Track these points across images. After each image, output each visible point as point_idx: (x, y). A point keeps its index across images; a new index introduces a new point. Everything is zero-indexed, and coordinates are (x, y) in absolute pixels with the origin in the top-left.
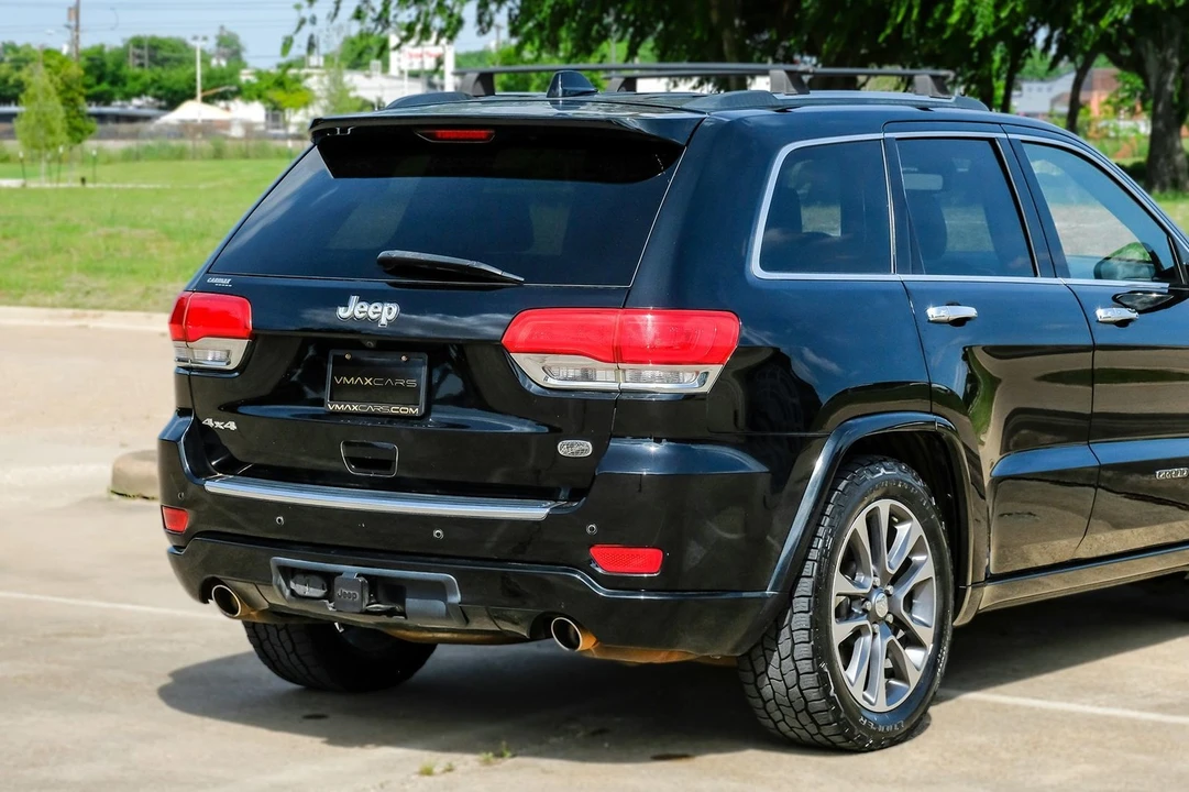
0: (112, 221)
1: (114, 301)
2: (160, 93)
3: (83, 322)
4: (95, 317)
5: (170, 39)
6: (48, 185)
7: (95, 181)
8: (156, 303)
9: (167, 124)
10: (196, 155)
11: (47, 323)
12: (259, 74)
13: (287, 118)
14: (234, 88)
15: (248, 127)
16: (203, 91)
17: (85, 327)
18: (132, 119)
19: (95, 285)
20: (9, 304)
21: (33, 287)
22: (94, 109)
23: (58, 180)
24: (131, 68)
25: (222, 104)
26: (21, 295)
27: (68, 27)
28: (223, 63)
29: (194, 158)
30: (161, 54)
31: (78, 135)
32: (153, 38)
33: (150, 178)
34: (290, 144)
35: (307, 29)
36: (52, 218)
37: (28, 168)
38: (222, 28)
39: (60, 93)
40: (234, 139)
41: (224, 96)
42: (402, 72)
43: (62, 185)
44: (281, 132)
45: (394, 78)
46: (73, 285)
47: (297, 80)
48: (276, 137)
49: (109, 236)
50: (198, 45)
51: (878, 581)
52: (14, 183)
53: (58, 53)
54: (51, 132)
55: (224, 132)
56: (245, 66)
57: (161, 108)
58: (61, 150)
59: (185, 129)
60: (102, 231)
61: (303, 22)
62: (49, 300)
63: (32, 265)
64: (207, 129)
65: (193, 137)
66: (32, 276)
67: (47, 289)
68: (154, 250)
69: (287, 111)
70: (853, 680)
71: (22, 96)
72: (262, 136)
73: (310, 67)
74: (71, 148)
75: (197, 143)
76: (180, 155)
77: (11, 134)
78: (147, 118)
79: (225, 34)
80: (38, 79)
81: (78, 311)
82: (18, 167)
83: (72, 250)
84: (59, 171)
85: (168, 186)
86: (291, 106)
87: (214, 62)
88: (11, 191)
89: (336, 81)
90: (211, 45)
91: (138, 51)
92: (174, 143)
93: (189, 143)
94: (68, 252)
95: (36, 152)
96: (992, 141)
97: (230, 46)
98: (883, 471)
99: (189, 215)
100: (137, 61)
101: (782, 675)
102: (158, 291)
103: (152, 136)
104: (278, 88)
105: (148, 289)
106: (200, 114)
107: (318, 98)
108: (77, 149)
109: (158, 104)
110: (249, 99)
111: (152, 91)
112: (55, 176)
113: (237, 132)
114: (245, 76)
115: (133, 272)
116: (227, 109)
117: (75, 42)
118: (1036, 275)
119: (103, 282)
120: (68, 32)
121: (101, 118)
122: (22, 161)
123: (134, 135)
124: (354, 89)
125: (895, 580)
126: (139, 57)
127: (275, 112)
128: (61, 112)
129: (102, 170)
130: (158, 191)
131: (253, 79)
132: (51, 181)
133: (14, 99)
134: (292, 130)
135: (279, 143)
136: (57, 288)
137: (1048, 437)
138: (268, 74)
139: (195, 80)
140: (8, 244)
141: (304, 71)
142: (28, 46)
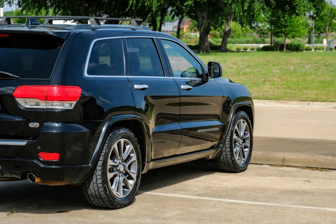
51: (121, 161)
70: (114, 189)
96: (152, 39)
98: (122, 131)
101: (94, 188)
118: (165, 76)
125: (126, 161)
137: (169, 121)
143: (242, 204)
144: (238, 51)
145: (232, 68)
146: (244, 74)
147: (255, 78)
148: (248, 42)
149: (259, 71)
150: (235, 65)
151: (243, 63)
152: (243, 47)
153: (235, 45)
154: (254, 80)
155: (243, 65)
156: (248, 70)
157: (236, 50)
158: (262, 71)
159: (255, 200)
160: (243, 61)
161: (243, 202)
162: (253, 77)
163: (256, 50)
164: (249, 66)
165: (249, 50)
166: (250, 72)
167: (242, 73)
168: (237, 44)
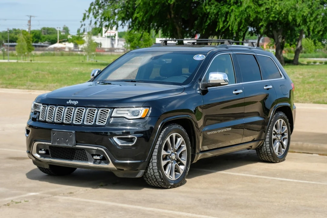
0: (37, 70)
1: (38, 88)
2: (49, 41)
3: (30, 93)
4: (33, 91)
5: (52, 28)
6: (23, 62)
7: (34, 61)
8: (47, 89)
9: (51, 48)
10: (57, 55)
11: (22, 93)
12: (73, 36)
13: (79, 46)
14: (66, 40)
15: (70, 49)
16: (59, 40)
17: (31, 94)
18: (42, 46)
19: (33, 84)
20: (13, 88)
21: (19, 85)
22: (34, 44)
23: (25, 60)
24: (42, 35)
25: (64, 43)
26: (16, 87)
27: (28, 25)
28: (64, 34)
29: (57, 56)
30: (49, 32)
31: (30, 50)
32: (48, 28)
33: (46, 60)
34: (79, 53)
35: (83, 27)
36: (23, 69)
37: (18, 58)
38: (65, 26)
39: (26, 40)
40: (66, 51)
41: (64, 41)
42: (105, 36)
43: (26, 62)
44: (77, 50)
45: (104, 38)
46: (28, 84)
47: (82, 38)
48: (76, 51)
49: (36, 73)
50: (58, 29)
52: (15, 61)
53: (26, 31)
54: (24, 49)
55: (64, 50)
56: (69, 34)
57: (49, 44)
58: (26, 53)
59: (55, 49)
60: (35, 72)
61: (82, 25)
62: (23, 88)
63: (19, 80)
64: (60, 49)
65: (57, 51)
66: (19, 82)
67: (22, 85)
68: (47, 77)
69: (79, 45)
71: (17, 41)
72: (73, 51)
73: (84, 35)
74: (28, 53)
75: (58, 52)
76: (54, 55)
77: (14, 50)
78: (46, 46)
79: (65, 27)
80: (21, 37)
81: (29, 90)
82: (16, 57)
83: (28, 76)
84: (25, 58)
85: (51, 62)
86: (80, 44)
87: (62, 33)
88: (14, 63)
89: (90, 38)
90: (62, 29)
91: (44, 31)
92: (52, 52)
93: (56, 52)
94: (27, 77)
95: (20, 54)
97: (66, 30)
99: (55, 69)
100: (44, 33)
102: (48, 86)
103: (47, 50)
104: (77, 40)
105: (45, 85)
106: (58, 45)
107: (86, 42)
108: (30, 53)
109: (49, 43)
110: (70, 42)
111: (47, 40)
112: (24, 59)
113: (67, 50)
114: (69, 37)
115: (42, 81)
116: (65, 44)
117: (29, 28)
119: (35, 84)
120: (28, 26)
121: (36, 46)
122: (17, 56)
123: (43, 50)
124: (94, 40)
126: (45, 32)
127: (76, 45)
128: (26, 45)
129: (36, 58)
130: (48, 63)
131: (71, 38)
132: (24, 61)
133: (15, 42)
134: (80, 49)
135: (77, 53)
136: (25, 85)
138: (75, 36)
139: (57, 37)
140: (13, 75)
141: (83, 36)
142: (19, 29)
143: (291, 182)
144: (308, 64)
145: (298, 78)
146: (308, 83)
147: (318, 87)
148: (317, 57)
149: (321, 81)
150: (302, 75)
151: (309, 74)
152: (313, 61)
153: (306, 59)
154: (316, 88)
155: (308, 75)
156: (312, 80)
157: (306, 63)
158: (323, 80)
159: (301, 179)
160: (309, 72)
161: (292, 180)
162: (316, 86)
163: (324, 63)
164: (313, 77)
165: (318, 63)
166: (314, 81)
167: (306, 82)
168: (308, 59)
